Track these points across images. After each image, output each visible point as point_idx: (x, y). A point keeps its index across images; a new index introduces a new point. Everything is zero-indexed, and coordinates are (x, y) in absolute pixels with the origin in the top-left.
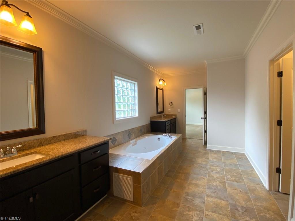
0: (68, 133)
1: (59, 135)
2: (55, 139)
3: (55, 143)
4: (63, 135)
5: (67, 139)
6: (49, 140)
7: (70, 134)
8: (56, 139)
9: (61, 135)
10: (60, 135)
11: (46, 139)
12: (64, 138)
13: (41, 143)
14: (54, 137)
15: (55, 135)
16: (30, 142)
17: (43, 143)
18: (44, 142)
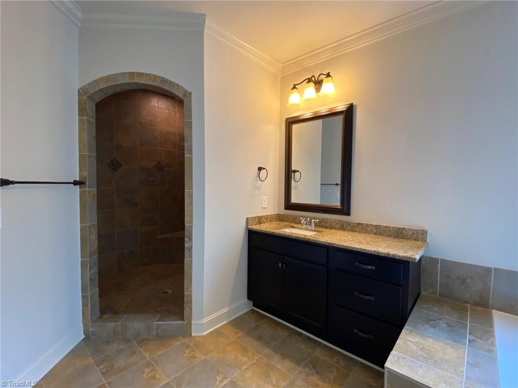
0: (382, 225)
1: (367, 224)
2: (361, 227)
3: (360, 232)
4: (373, 225)
5: (379, 234)
6: (353, 226)
7: (387, 227)
8: (363, 228)
9: (371, 225)
10: (369, 223)
11: (349, 224)
12: (375, 231)
13: (343, 226)
14: (359, 224)
15: (361, 223)
16: (333, 221)
17: (345, 227)
18: (347, 226)
